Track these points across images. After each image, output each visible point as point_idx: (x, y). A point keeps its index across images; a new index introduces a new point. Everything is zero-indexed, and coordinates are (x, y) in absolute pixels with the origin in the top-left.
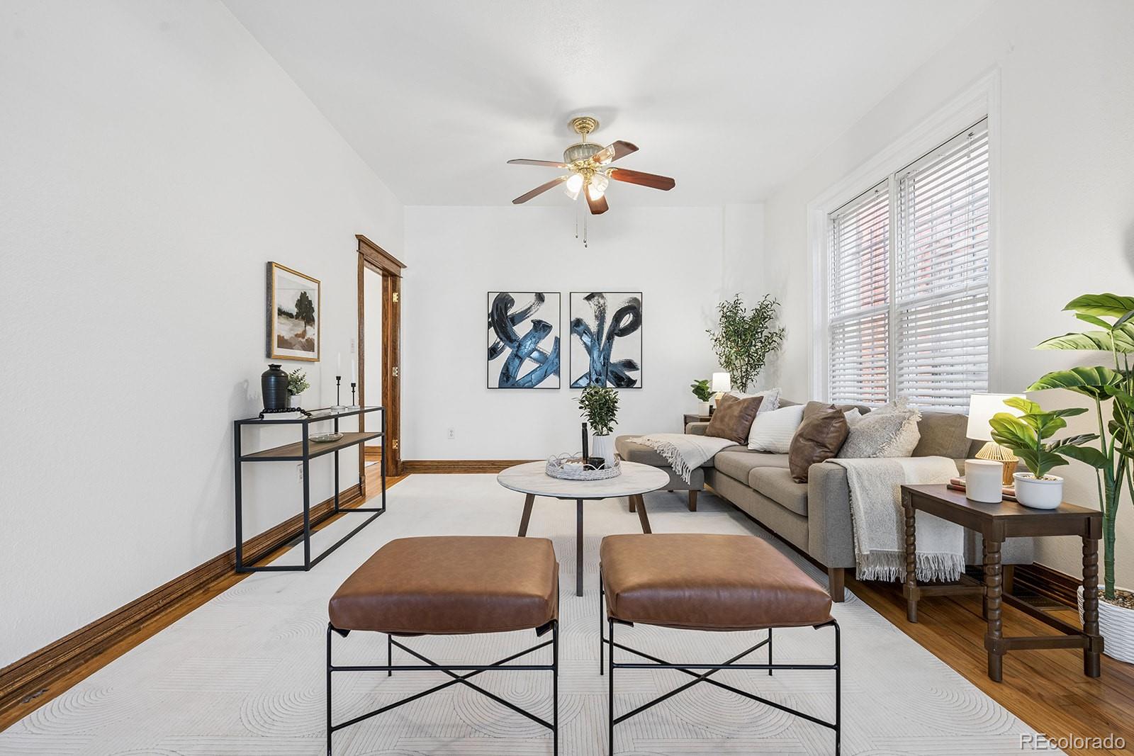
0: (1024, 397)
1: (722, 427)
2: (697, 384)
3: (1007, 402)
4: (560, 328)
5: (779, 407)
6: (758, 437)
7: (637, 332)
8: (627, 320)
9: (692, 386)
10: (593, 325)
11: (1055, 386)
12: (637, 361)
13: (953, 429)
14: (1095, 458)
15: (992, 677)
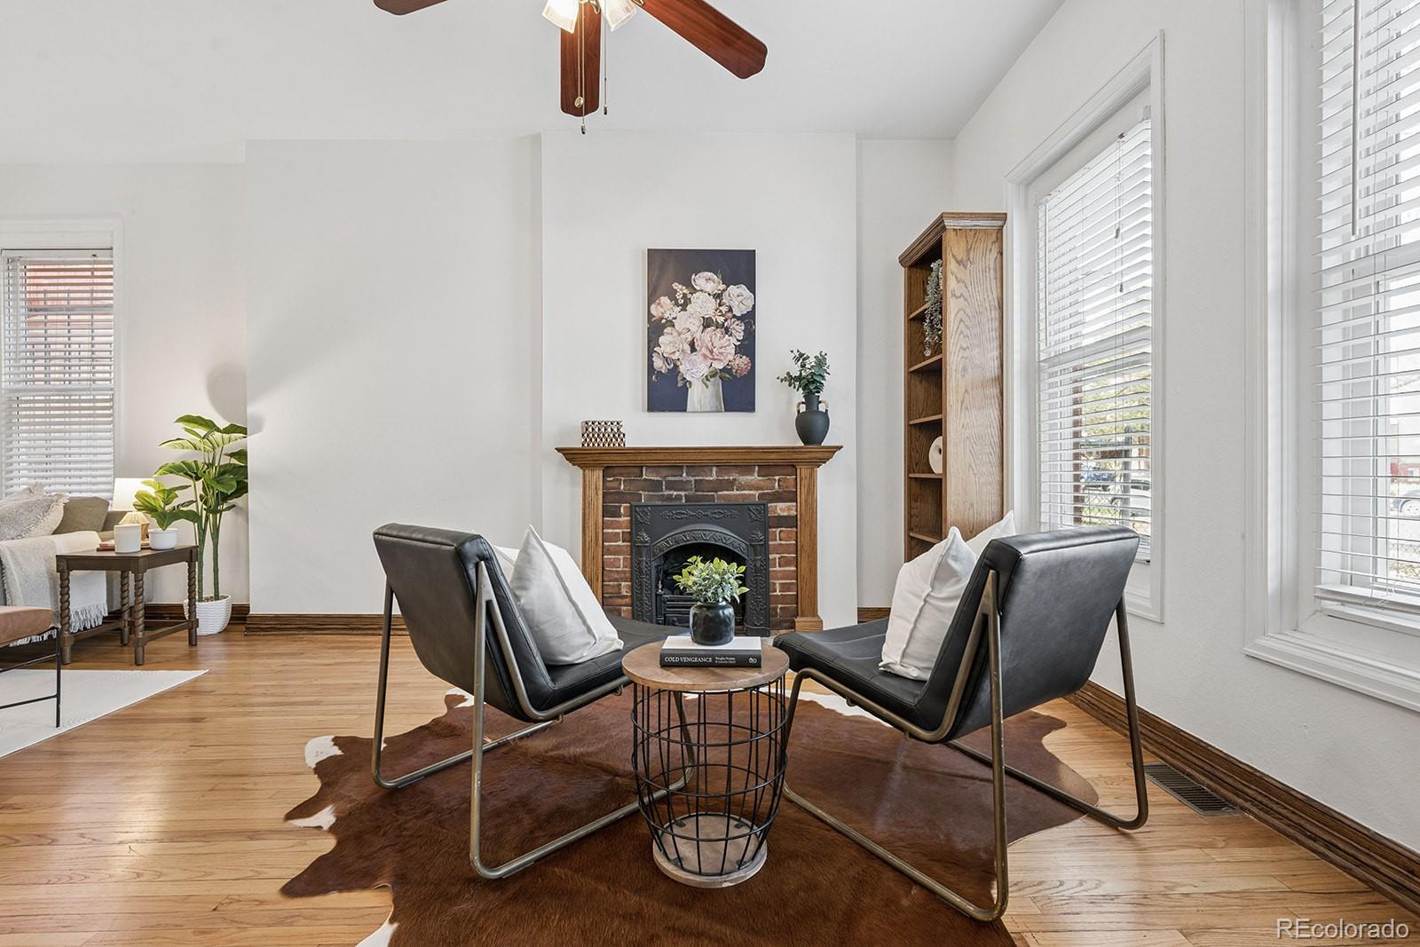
0: (153, 480)
3: (143, 483)
11: (171, 472)
13: (90, 509)
14: (193, 517)
15: (138, 663)
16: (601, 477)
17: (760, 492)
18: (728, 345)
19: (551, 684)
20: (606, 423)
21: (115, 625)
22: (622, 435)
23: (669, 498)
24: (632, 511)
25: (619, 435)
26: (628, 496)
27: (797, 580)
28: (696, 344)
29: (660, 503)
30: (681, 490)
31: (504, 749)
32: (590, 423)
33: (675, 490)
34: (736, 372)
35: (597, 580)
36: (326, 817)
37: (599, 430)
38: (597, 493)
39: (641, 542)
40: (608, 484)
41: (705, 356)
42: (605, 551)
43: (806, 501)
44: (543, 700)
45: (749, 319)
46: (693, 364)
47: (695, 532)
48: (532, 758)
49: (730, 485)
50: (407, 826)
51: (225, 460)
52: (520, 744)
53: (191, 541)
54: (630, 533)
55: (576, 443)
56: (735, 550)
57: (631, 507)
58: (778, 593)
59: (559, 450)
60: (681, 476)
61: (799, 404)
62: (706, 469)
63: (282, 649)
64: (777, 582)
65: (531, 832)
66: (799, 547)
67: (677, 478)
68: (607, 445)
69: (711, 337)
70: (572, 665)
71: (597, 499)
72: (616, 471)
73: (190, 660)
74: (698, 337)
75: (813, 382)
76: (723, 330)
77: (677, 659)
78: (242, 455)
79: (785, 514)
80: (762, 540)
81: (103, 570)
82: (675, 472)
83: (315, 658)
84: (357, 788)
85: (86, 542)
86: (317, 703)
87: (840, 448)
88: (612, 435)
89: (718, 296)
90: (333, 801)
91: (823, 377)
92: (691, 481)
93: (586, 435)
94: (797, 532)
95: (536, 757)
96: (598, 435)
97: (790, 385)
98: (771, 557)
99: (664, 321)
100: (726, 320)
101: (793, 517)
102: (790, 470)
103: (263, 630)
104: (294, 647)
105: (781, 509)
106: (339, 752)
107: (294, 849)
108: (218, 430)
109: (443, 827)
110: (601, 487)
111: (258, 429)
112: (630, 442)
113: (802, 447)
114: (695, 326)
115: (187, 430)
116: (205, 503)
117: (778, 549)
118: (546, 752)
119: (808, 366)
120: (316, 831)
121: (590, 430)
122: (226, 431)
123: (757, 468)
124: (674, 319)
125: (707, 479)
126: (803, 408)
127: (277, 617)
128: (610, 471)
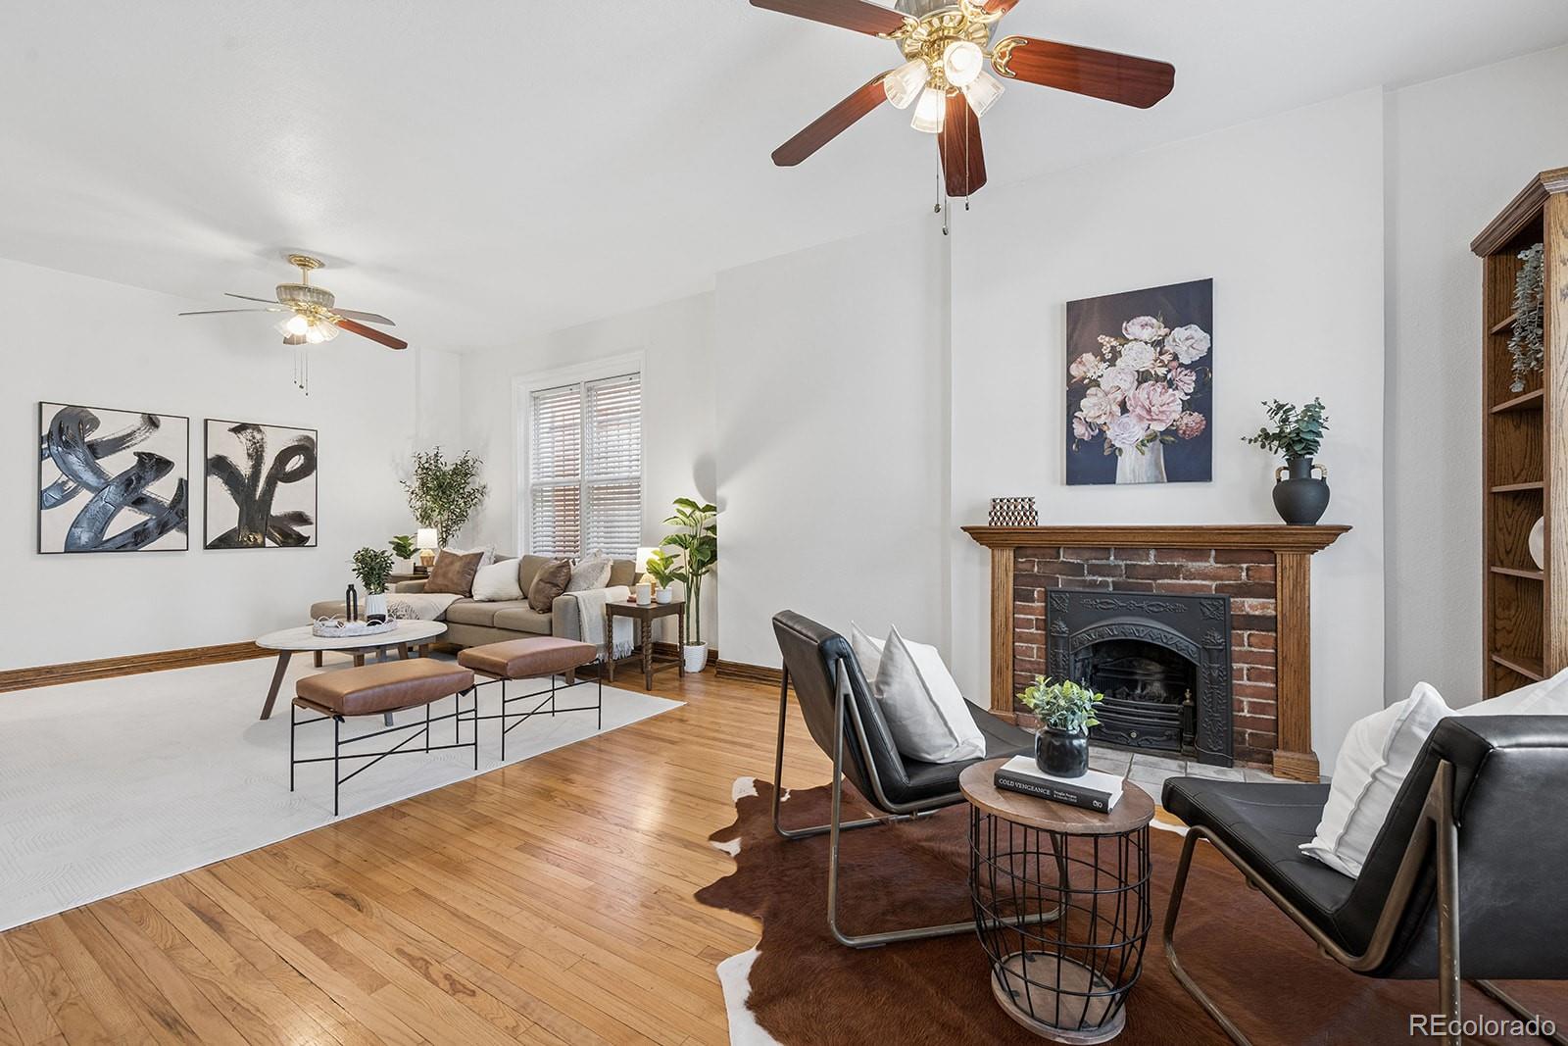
0: (658, 550)
1: (446, 583)
2: (396, 540)
3: (653, 551)
4: (188, 466)
5: (495, 562)
6: (481, 588)
7: (310, 480)
8: (296, 462)
9: (390, 542)
10: (244, 467)
11: (669, 544)
12: (310, 513)
13: (628, 569)
14: (683, 578)
15: (648, 689)
16: (1012, 557)
17: (1218, 582)
18: (1173, 401)
19: (905, 779)
20: (1015, 500)
21: (637, 657)
22: (1034, 513)
23: (1093, 584)
24: (1047, 597)
25: (1031, 513)
26: (1043, 580)
27: (1277, 700)
28: (1128, 404)
29: (1081, 589)
30: (1108, 576)
31: (882, 828)
32: (998, 501)
33: (1101, 576)
34: (1184, 433)
35: (1007, 668)
36: (734, 846)
37: (1008, 507)
38: (1007, 574)
39: (1058, 632)
40: (1020, 566)
41: (1141, 418)
42: (1016, 637)
43: (1291, 599)
44: (898, 794)
45: (1203, 367)
46: (1124, 427)
47: (1126, 626)
48: (904, 843)
49: (1174, 572)
50: (788, 873)
51: (704, 533)
52: (897, 826)
53: (683, 598)
54: (1045, 620)
55: (984, 522)
56: (1180, 653)
57: (1046, 592)
58: (1246, 713)
59: (965, 529)
60: (1108, 559)
61: (1279, 470)
62: (1141, 552)
63: (735, 693)
64: (1246, 700)
65: (884, 914)
66: (1280, 658)
67: (1104, 562)
68: (1016, 524)
69: (1148, 394)
70: (934, 764)
71: (1007, 582)
72: (1029, 552)
73: (680, 693)
74: (1131, 396)
75: (1300, 441)
76: (1165, 383)
77: (1012, 784)
78: (713, 529)
79: (1257, 613)
80: (1220, 644)
81: (630, 616)
82: (1099, 554)
83: (758, 706)
84: (762, 827)
85: (620, 594)
86: (750, 746)
87: (1347, 529)
88: (1022, 513)
89: (1158, 344)
90: (742, 835)
91: (1319, 434)
92: (1120, 566)
93: (993, 514)
94: (1276, 638)
95: (908, 842)
96: (1007, 513)
97: (1263, 446)
98: (1235, 666)
99: (1087, 381)
100: (1169, 371)
101: (1270, 617)
102: (1265, 556)
103: (727, 674)
104: (744, 693)
105: (1250, 606)
106: (756, 794)
107: (710, 865)
108: (699, 510)
109: (814, 884)
110: (1012, 568)
111: (723, 510)
112: (1044, 521)
113: (1281, 528)
114: (1127, 382)
115: (679, 511)
116: (691, 567)
117: (1245, 657)
118: (919, 841)
119: (1292, 419)
120: (726, 855)
121: (998, 507)
122: (704, 510)
123: (1213, 553)
124: (1099, 377)
125: (1143, 563)
126: (1285, 476)
127: (736, 665)
128: (1022, 552)
